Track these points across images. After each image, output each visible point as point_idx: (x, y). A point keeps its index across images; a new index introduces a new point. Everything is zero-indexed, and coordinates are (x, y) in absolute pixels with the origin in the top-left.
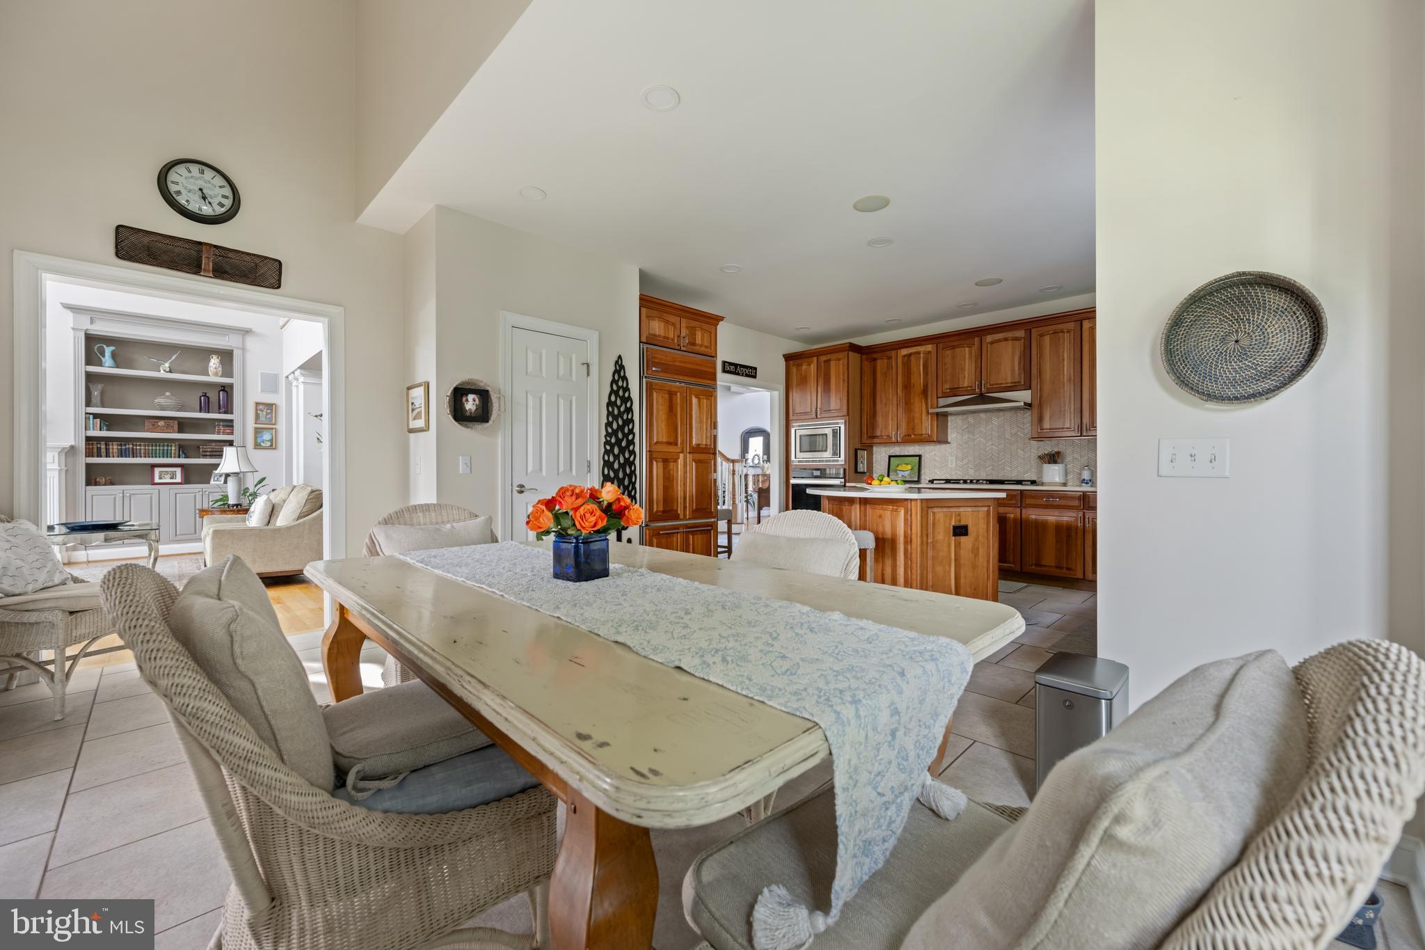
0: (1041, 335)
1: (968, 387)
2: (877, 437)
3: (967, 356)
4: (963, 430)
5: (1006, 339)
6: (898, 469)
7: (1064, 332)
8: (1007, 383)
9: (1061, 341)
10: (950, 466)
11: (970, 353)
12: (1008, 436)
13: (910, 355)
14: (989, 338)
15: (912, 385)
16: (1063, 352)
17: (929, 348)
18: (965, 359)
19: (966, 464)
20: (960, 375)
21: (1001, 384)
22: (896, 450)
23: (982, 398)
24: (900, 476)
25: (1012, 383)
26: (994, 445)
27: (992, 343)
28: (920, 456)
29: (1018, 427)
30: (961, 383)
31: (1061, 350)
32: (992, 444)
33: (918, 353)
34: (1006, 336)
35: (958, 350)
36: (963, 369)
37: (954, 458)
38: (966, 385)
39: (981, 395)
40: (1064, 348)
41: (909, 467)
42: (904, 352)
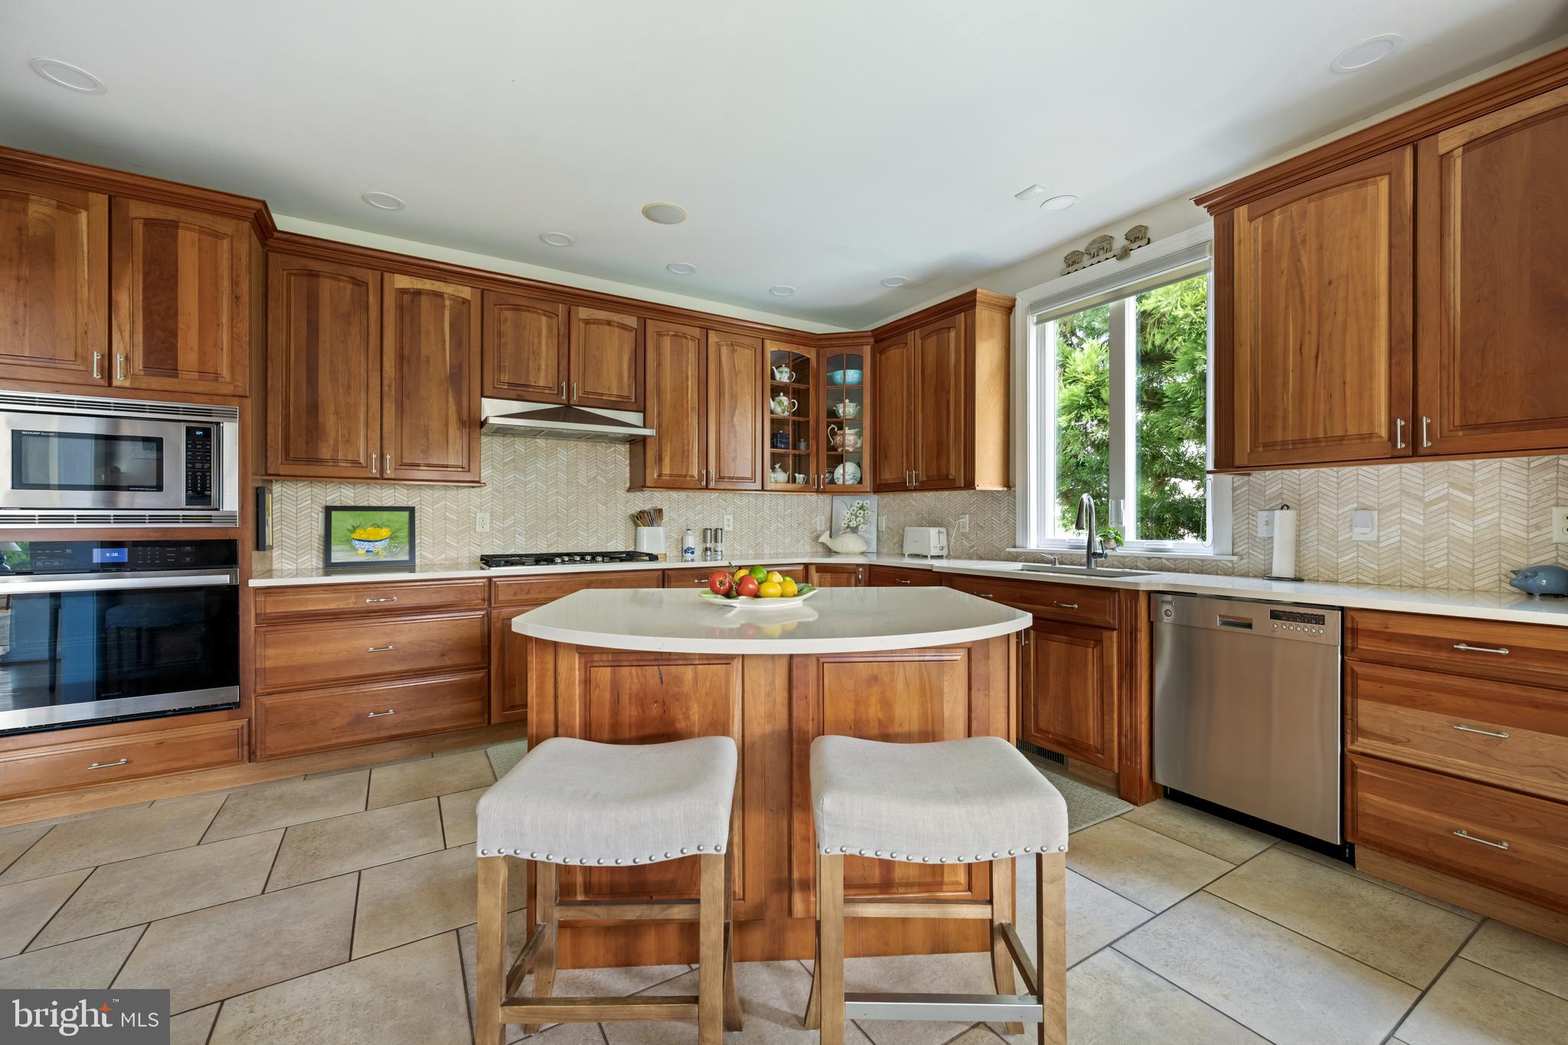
0: (659, 334)
1: (545, 388)
2: (319, 461)
3: (544, 332)
4: (505, 464)
5: (609, 323)
6: (354, 536)
7: (686, 338)
8: (610, 395)
9: (685, 350)
10: (478, 529)
11: (550, 328)
12: (582, 481)
13: (418, 293)
14: (584, 313)
15: (423, 358)
16: (687, 367)
17: (466, 292)
18: (540, 335)
19: (509, 527)
20: (531, 364)
21: (602, 395)
22: (346, 495)
23: (566, 412)
24: (362, 552)
25: (618, 396)
26: (561, 495)
27: (587, 322)
28: (411, 511)
29: (598, 467)
30: (532, 379)
31: (684, 364)
32: (558, 493)
33: (439, 295)
34: (610, 318)
35: (526, 316)
36: (538, 355)
37: (487, 515)
38: (542, 383)
39: (568, 406)
40: (687, 361)
41: (385, 532)
42: (403, 282)
